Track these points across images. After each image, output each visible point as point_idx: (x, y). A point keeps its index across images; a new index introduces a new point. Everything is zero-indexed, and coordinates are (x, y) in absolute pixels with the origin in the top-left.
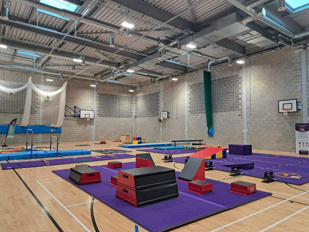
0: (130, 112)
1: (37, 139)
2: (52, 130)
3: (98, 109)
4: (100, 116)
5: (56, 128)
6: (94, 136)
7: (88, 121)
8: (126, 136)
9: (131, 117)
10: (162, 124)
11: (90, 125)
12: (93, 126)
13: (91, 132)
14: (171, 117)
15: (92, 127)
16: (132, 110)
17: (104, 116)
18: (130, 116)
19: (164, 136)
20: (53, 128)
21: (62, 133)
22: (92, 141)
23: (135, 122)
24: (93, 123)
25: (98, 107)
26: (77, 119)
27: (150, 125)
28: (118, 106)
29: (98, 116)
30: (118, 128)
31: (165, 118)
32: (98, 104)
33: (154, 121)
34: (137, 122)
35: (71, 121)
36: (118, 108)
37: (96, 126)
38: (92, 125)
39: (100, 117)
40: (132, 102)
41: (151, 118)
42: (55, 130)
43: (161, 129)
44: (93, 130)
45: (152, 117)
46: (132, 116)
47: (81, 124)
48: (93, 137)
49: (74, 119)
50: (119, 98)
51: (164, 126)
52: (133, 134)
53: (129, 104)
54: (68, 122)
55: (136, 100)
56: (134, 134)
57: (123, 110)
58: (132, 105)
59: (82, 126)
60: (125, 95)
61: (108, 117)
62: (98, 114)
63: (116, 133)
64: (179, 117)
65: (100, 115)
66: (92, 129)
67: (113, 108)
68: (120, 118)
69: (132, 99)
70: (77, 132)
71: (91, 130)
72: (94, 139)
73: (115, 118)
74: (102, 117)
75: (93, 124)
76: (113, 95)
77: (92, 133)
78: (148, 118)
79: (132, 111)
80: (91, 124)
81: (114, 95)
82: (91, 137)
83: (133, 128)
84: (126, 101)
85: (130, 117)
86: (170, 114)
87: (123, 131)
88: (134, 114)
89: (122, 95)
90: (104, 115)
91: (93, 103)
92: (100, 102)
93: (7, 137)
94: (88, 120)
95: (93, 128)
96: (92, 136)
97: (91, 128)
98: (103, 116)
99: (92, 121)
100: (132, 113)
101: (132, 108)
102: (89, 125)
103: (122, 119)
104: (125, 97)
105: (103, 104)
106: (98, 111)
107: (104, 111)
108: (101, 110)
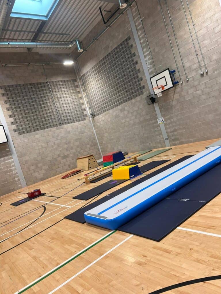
0: (80, 109)
3: (12, 120)
4: (20, 134)
6: (22, 177)
8: (87, 159)
9: (85, 119)
10: (161, 108)
11: (6, 158)
12: (12, 158)
13: (11, 171)
14: (183, 78)
15: (11, 160)
16: (83, 104)
17: (31, 132)
18: (83, 117)
19: (175, 131)
22: (21, 188)
23: (94, 126)
24: (9, 151)
25: (10, 116)
27: (128, 120)
28: (52, 104)
29: (17, 133)
30: (66, 146)
31: (166, 88)
32: (8, 109)
33: (136, 109)
34: (98, 124)
36: (53, 107)
37: (20, 156)
38: (10, 157)
39: (22, 135)
40: (78, 90)
41: (127, 106)
43: (160, 120)
44: (14, 166)
45: (129, 103)
46: (86, 115)
48: (19, 180)
50: (48, 86)
51: (166, 110)
52: (98, 149)
53: (73, 95)
55: (84, 84)
56: (101, 148)
57: (66, 108)
58: (80, 95)
60: (60, 79)
61: (40, 131)
62: (15, 131)
63: (65, 157)
64: (210, 69)
65: (20, 131)
66: (12, 165)
67: (44, 109)
68: (65, 126)
69: (76, 84)
71: (10, 167)
72: (24, 183)
73: (53, 129)
74: (26, 134)
75: (11, 154)
76: (34, 84)
77: (14, 172)
78: (120, 107)
79: (83, 107)
80: (7, 155)
81: (37, 84)
82: (16, 181)
83: (94, 139)
84: (65, 89)
85: (82, 120)
86: (177, 75)
87: (79, 149)
88: (88, 112)
89: (53, 79)
90: (28, 129)
92: (11, 105)
95: (13, 162)
96: (16, 179)
97: (10, 163)
98: (27, 132)
99: (5, 149)
100: (85, 110)
101: (81, 101)
102: (1, 159)
103: (69, 127)
104: (61, 83)
105: (20, 108)
106: (13, 123)
107: (26, 120)
108: (18, 121)
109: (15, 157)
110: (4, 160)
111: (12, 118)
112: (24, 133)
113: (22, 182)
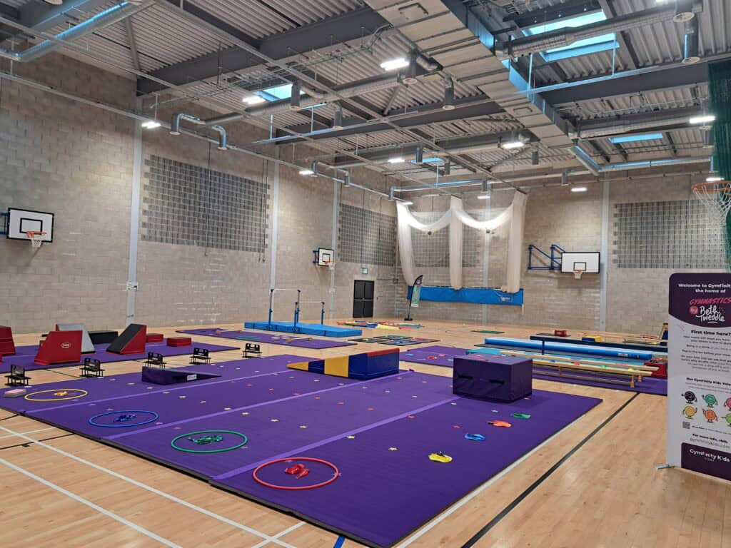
1: (480, 315)
2: (503, 299)
3: (615, 247)
4: (619, 266)
5: (510, 294)
6: (603, 319)
7: (578, 279)
11: (593, 290)
12: (599, 293)
13: (594, 306)
15: (597, 295)
17: (635, 267)
20: (505, 294)
21: (523, 306)
22: (598, 330)
24: (599, 284)
25: (615, 243)
26: (557, 273)
28: (683, 235)
29: (616, 265)
32: (615, 234)
35: (544, 280)
36: (683, 239)
37: (610, 293)
38: (598, 290)
39: (622, 269)
42: (509, 299)
44: (598, 302)
47: (567, 288)
48: (599, 320)
49: (552, 275)
50: (687, 207)
54: (538, 282)
59: (569, 291)
61: (648, 269)
62: (614, 261)
65: (620, 263)
66: (596, 300)
70: (559, 305)
71: (594, 302)
72: (603, 326)
73: (671, 271)
74: (628, 269)
75: (600, 288)
76: (664, 203)
77: (596, 309)
80: (595, 288)
81: (670, 203)
82: (594, 320)
90: (633, 263)
91: (599, 234)
92: (620, 229)
93: (412, 305)
94: (578, 276)
95: (599, 297)
96: (596, 318)
97: (595, 298)
98: (630, 266)
99: (595, 279)
102: (587, 290)
105: (631, 233)
106: (615, 252)
107: (633, 250)
108: (622, 250)
109: (604, 291)
110: (590, 293)
111: (616, 246)
112: (625, 267)
113: (601, 324)
